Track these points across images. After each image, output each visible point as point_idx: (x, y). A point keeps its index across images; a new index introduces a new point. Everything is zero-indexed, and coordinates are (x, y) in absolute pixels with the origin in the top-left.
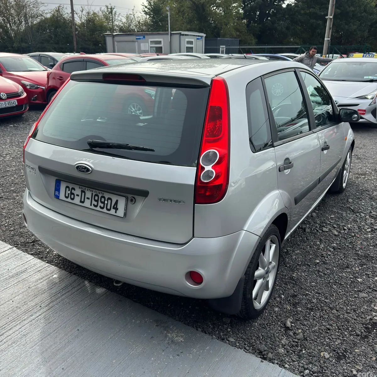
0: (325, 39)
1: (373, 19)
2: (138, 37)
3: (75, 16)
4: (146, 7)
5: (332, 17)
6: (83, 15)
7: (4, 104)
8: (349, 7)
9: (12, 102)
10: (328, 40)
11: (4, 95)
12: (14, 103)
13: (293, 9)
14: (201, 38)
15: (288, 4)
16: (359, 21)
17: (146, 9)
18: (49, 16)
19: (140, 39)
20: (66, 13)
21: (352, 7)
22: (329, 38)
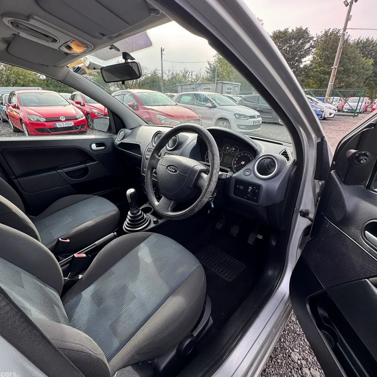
0: (329, 84)
1: (369, 74)
2: (196, 86)
3: (164, 75)
4: (208, 69)
5: (336, 67)
6: (169, 75)
7: (62, 124)
8: (351, 65)
9: (69, 123)
10: (332, 85)
11: (62, 118)
12: (71, 124)
13: (308, 68)
14: (238, 86)
15: (305, 65)
16: (357, 76)
17: (208, 70)
18: (149, 75)
19: (197, 87)
20: (159, 73)
21: (353, 65)
22: (332, 83)
